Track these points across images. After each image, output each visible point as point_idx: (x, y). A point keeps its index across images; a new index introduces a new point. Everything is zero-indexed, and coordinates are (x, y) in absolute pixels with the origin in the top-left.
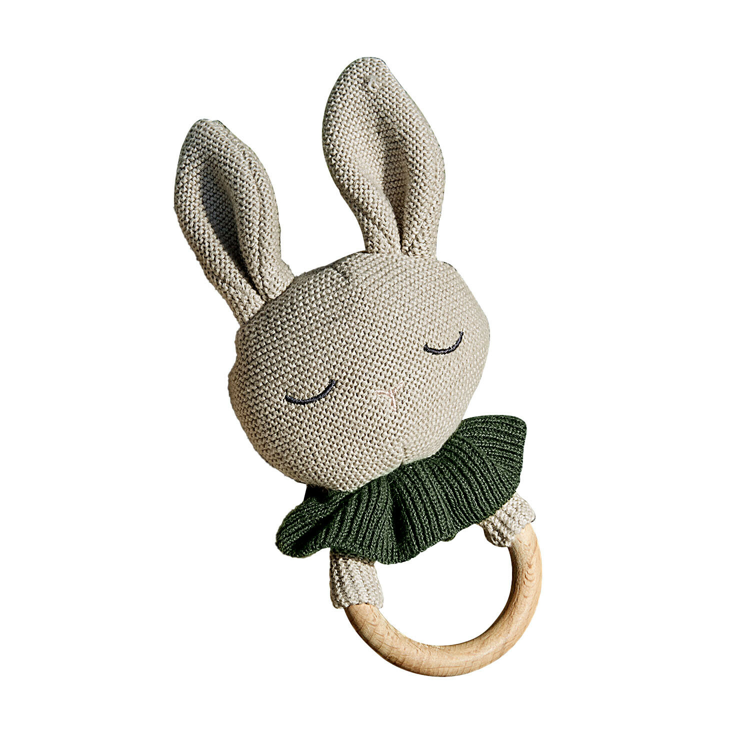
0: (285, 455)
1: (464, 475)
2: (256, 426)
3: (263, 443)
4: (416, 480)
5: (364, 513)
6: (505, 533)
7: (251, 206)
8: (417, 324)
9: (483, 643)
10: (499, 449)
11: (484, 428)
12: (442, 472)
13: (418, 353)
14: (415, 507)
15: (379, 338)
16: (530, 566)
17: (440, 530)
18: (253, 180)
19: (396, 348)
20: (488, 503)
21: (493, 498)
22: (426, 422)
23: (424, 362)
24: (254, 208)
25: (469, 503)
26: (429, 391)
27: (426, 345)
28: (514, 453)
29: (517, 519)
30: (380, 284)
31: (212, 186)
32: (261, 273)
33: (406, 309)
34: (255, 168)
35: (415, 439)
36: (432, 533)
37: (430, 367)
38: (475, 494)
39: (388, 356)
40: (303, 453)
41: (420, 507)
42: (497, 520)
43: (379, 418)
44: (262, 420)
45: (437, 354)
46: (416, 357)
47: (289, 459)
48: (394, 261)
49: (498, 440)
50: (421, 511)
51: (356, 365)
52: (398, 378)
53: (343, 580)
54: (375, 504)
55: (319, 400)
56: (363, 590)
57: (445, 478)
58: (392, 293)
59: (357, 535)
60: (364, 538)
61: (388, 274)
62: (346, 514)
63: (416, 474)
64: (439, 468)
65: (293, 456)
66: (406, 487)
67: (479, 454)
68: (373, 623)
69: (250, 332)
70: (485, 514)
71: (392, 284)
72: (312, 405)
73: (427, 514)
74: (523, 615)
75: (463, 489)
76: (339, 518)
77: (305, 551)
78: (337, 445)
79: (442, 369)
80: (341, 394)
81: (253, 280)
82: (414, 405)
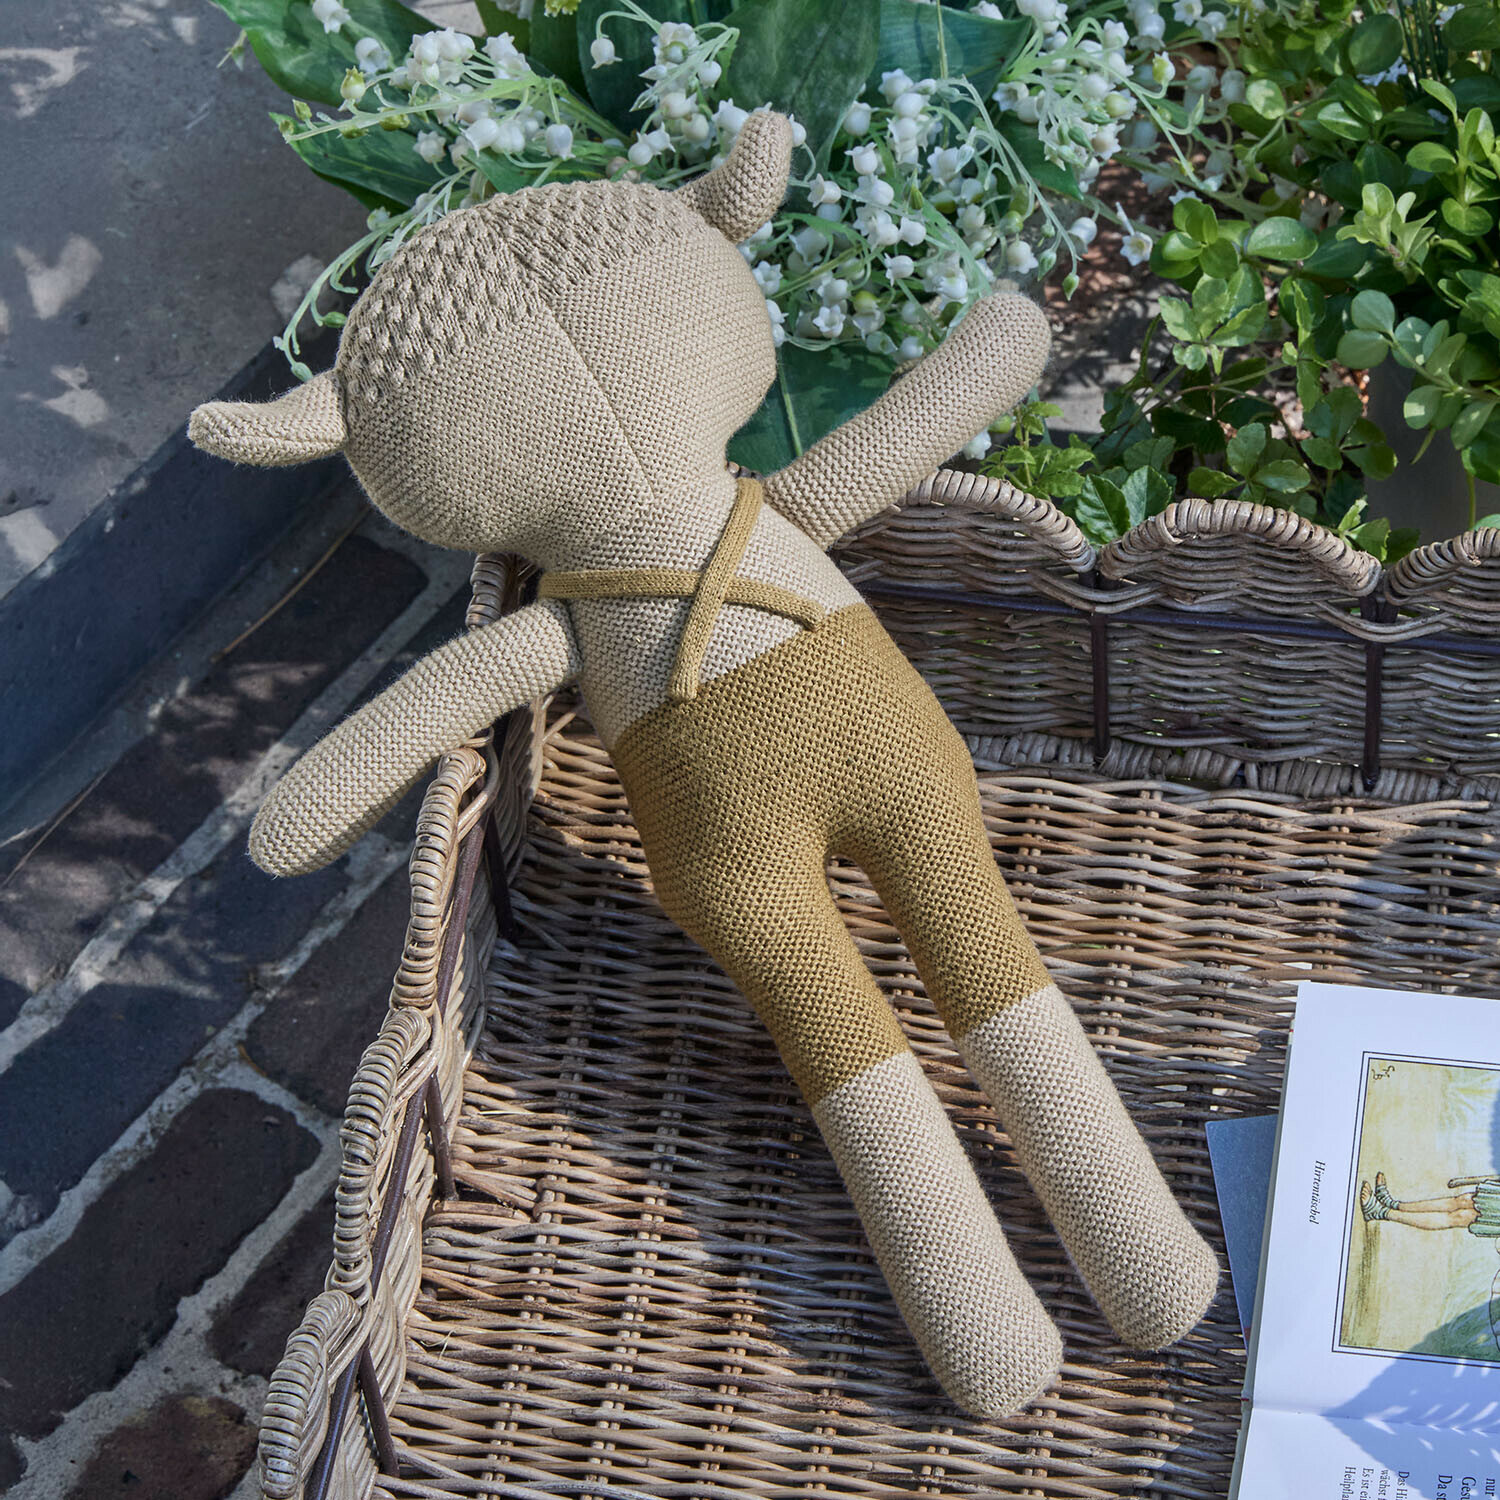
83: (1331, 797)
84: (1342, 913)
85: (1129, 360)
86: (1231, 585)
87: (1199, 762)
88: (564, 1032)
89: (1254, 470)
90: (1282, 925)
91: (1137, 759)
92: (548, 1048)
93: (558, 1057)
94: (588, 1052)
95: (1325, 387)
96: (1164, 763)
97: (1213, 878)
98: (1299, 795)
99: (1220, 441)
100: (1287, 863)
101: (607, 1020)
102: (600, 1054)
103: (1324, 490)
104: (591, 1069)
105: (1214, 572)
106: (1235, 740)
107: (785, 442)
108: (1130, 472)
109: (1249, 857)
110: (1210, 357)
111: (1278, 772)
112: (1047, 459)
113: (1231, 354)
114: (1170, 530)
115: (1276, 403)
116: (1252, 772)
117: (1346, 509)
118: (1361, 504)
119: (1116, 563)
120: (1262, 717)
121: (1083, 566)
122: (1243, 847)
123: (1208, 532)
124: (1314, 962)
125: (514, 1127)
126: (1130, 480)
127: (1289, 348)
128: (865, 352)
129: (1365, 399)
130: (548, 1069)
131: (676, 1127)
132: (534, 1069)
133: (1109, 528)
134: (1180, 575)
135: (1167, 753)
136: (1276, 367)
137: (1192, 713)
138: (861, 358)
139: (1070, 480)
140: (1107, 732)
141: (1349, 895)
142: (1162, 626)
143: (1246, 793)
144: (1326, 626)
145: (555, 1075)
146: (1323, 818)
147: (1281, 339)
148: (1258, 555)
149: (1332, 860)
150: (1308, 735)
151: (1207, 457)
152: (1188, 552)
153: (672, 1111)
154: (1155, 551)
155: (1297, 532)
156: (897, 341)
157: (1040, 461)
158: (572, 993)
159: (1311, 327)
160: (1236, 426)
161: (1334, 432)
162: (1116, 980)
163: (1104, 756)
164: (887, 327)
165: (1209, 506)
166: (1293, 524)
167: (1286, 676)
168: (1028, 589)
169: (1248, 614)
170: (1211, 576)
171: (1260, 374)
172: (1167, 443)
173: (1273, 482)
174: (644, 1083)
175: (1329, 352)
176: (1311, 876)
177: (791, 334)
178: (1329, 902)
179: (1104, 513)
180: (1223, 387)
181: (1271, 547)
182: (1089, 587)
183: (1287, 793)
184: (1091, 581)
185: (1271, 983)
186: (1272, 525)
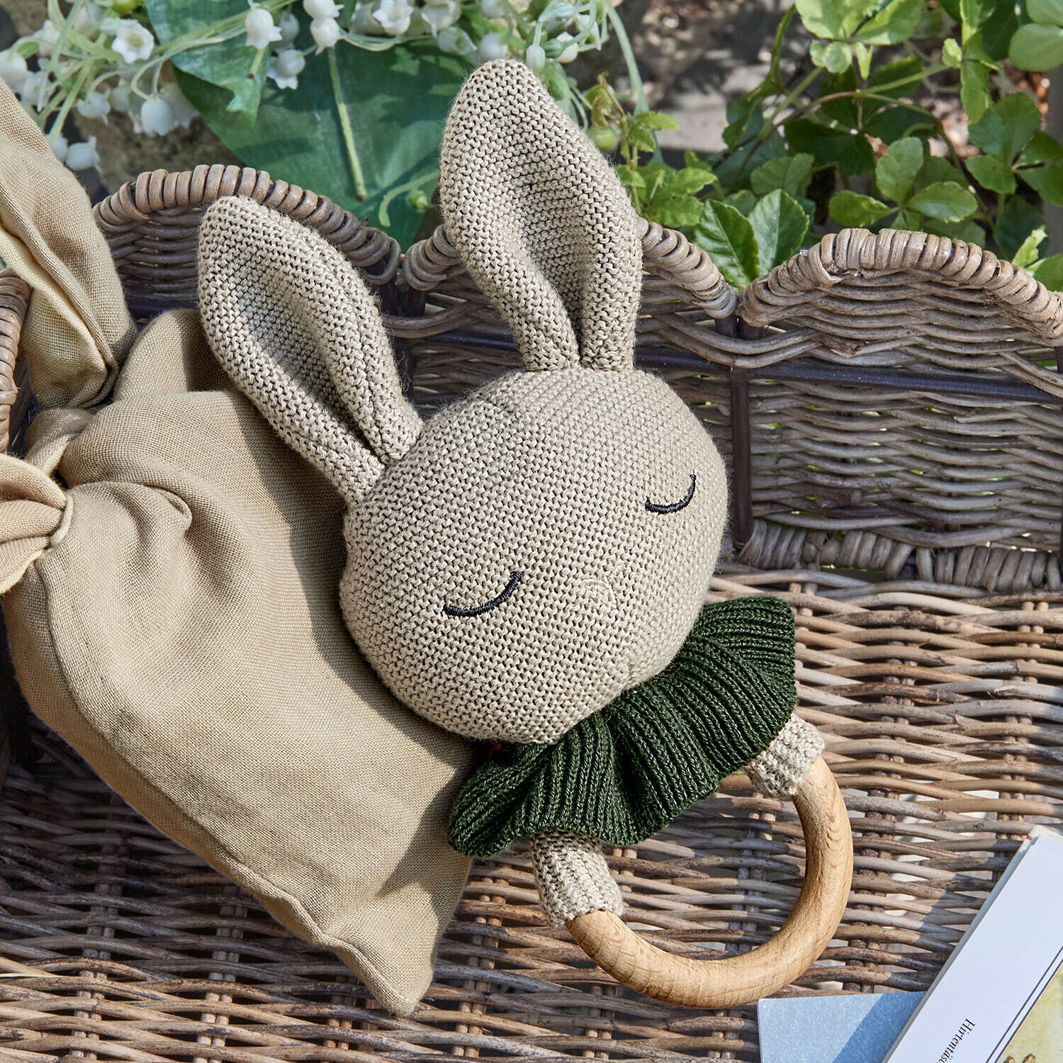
0: (450, 698)
1: (715, 693)
2: (399, 659)
3: (412, 684)
4: (647, 709)
5: (580, 770)
6: (787, 773)
7: (343, 322)
8: (630, 470)
9: (784, 946)
10: (757, 648)
11: (729, 620)
12: (681, 694)
13: (638, 515)
14: (653, 750)
15: (578, 499)
16: (832, 819)
17: (696, 780)
18: (335, 281)
19: (605, 511)
20: (758, 730)
21: (764, 723)
22: (660, 620)
23: (648, 527)
24: (349, 324)
25: (729, 735)
26: (660, 571)
27: (648, 501)
28: (779, 652)
29: (802, 750)
30: (565, 415)
31: (264, 299)
32: (377, 423)
33: (611, 449)
34: (332, 261)
35: (645, 648)
36: (686, 787)
37: (658, 533)
38: (737, 720)
39: (595, 525)
40: (478, 692)
41: (660, 748)
42: (771, 756)
43: (593, 622)
44: (409, 649)
45: (666, 512)
46: (637, 521)
47: (456, 704)
48: (575, 378)
49: (753, 636)
50: (662, 755)
51: (549, 545)
52: (613, 557)
53: (561, 878)
54: (594, 755)
55: (498, 606)
56: (592, 890)
57: (687, 702)
58: (585, 427)
59: (575, 806)
60: (585, 808)
61: (573, 399)
62: (552, 776)
63: (645, 700)
64: (674, 687)
65: (462, 699)
66: (634, 721)
67: (732, 658)
68: (616, 938)
69: (371, 514)
70: (755, 749)
71: (583, 414)
72: (487, 615)
73: (673, 759)
74: (835, 894)
75: (717, 715)
76: (542, 783)
77: (498, 842)
78: (532, 673)
79: (675, 535)
80: (532, 592)
81: (366, 434)
82: (642, 596)
83: (1021, 590)
84: (1035, 730)
85: (757, 62)
86: (900, 334)
87: (862, 548)
88: (91, 879)
89: (910, 194)
90: (962, 745)
91: (785, 544)
92: (72, 898)
93: (86, 908)
94: (121, 902)
95: (995, 95)
96: (818, 550)
97: (878, 688)
98: (982, 588)
99: (867, 159)
100: (968, 670)
101: (144, 863)
102: (135, 905)
103: (994, 219)
104: (124, 922)
105: (879, 317)
106: (904, 521)
107: (339, 161)
108: (759, 197)
109: (922, 664)
110: (855, 59)
111: (956, 560)
112: (660, 181)
113: (881, 54)
114: (826, 266)
115: (937, 114)
116: (925, 559)
117: (1021, 242)
118: (1039, 235)
119: (760, 307)
120: (937, 494)
121: (720, 309)
122: (915, 651)
123: (873, 269)
124: (1001, 791)
125: (32, 992)
126: (758, 207)
127: (951, 47)
128: (436, 51)
129: (1044, 108)
130: (72, 923)
131: (228, 993)
132: (56, 923)
133: (733, 265)
134: (837, 321)
135: (822, 538)
136: (935, 69)
137: (852, 489)
138: (430, 59)
139: (687, 207)
140: (749, 512)
141: (1041, 709)
142: (816, 383)
143: (918, 585)
144: (1014, 383)
145: (81, 930)
146: (1012, 615)
147: (942, 35)
148: (933, 296)
149: (1023, 666)
150: (993, 515)
151: (853, 178)
152: (849, 294)
153: (224, 973)
154: (809, 291)
155: (980, 269)
156: (475, 37)
157: (650, 183)
158: (101, 830)
159: (977, 20)
160: (887, 141)
161: (1006, 149)
162: (761, 813)
163: (745, 541)
164: (464, 22)
165: (874, 237)
166: (976, 259)
167: (966, 444)
168: (655, 339)
169: (920, 368)
170: (877, 323)
171: (915, 78)
172: (803, 163)
173: (931, 209)
174: (189, 940)
175: (1000, 53)
176: (997, 685)
177: (347, 30)
178: (1019, 717)
179: (728, 247)
180: (870, 93)
181: (948, 287)
182: (728, 335)
183: (968, 585)
184: (730, 328)
185: (950, 815)
186: (949, 261)
